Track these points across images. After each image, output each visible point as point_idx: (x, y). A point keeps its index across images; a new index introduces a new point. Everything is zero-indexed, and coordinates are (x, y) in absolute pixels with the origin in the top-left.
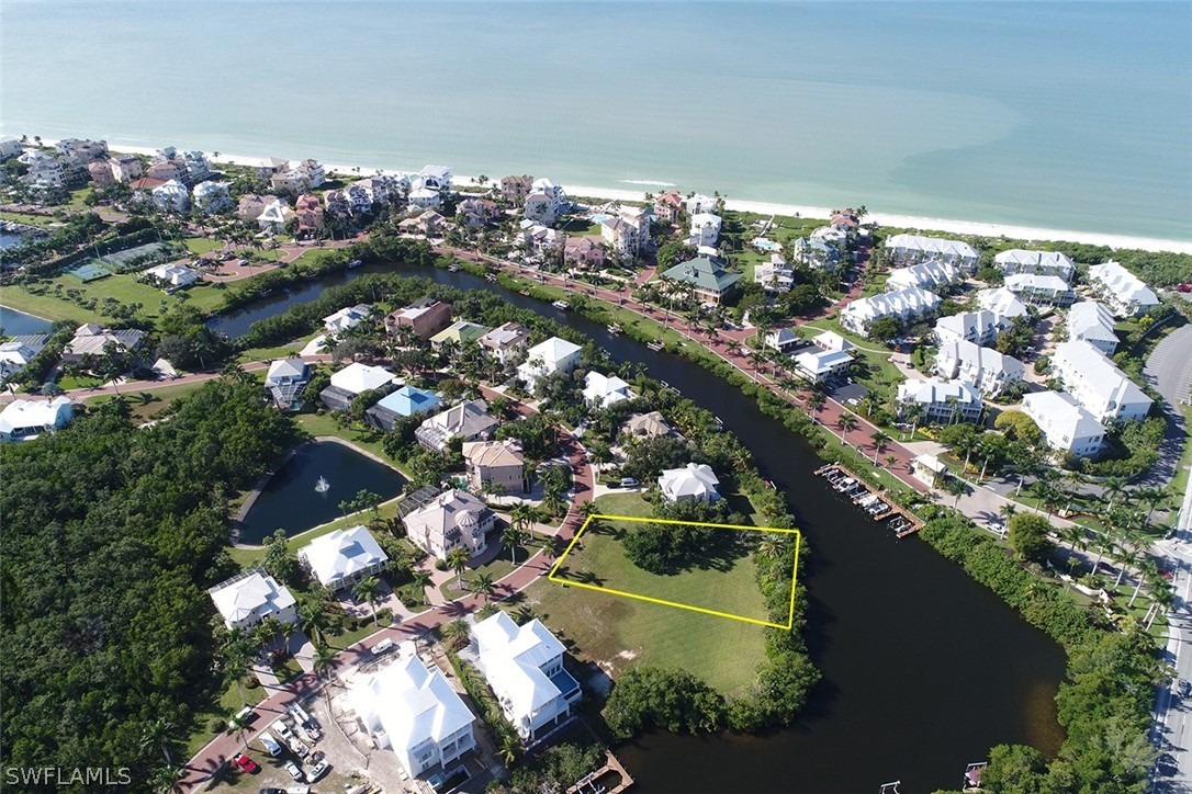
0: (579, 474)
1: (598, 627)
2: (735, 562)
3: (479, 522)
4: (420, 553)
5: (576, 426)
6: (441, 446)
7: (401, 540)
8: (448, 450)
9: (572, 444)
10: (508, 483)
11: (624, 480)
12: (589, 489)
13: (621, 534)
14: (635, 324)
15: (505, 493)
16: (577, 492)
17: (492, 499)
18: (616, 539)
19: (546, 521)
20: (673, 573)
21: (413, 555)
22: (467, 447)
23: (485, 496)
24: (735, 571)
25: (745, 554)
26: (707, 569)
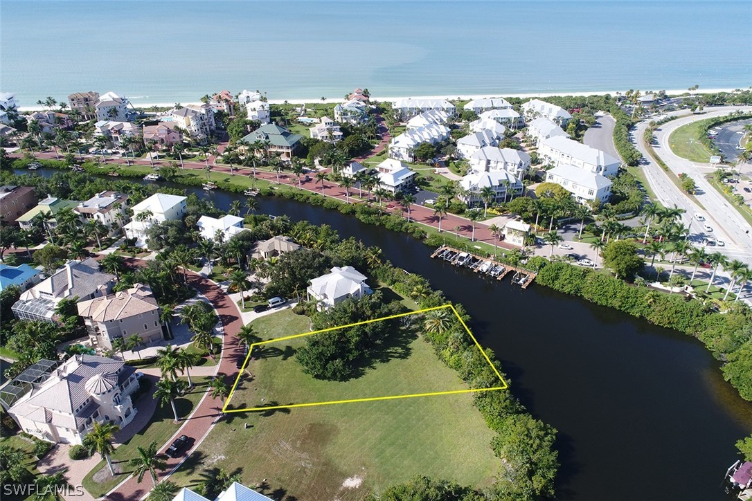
0: (221, 307)
1: (305, 461)
2: (410, 346)
3: (119, 384)
4: (45, 447)
5: (201, 265)
6: (49, 315)
7: (12, 438)
8: (59, 318)
9: (203, 282)
10: (144, 334)
11: (270, 301)
12: (236, 318)
13: (289, 352)
14: (226, 181)
15: (144, 345)
16: (224, 324)
17: (129, 356)
18: (285, 359)
19: (202, 362)
20: (358, 375)
21: (34, 452)
22: (83, 308)
23: (120, 355)
24: (414, 354)
25: (415, 337)
26: (388, 361)
